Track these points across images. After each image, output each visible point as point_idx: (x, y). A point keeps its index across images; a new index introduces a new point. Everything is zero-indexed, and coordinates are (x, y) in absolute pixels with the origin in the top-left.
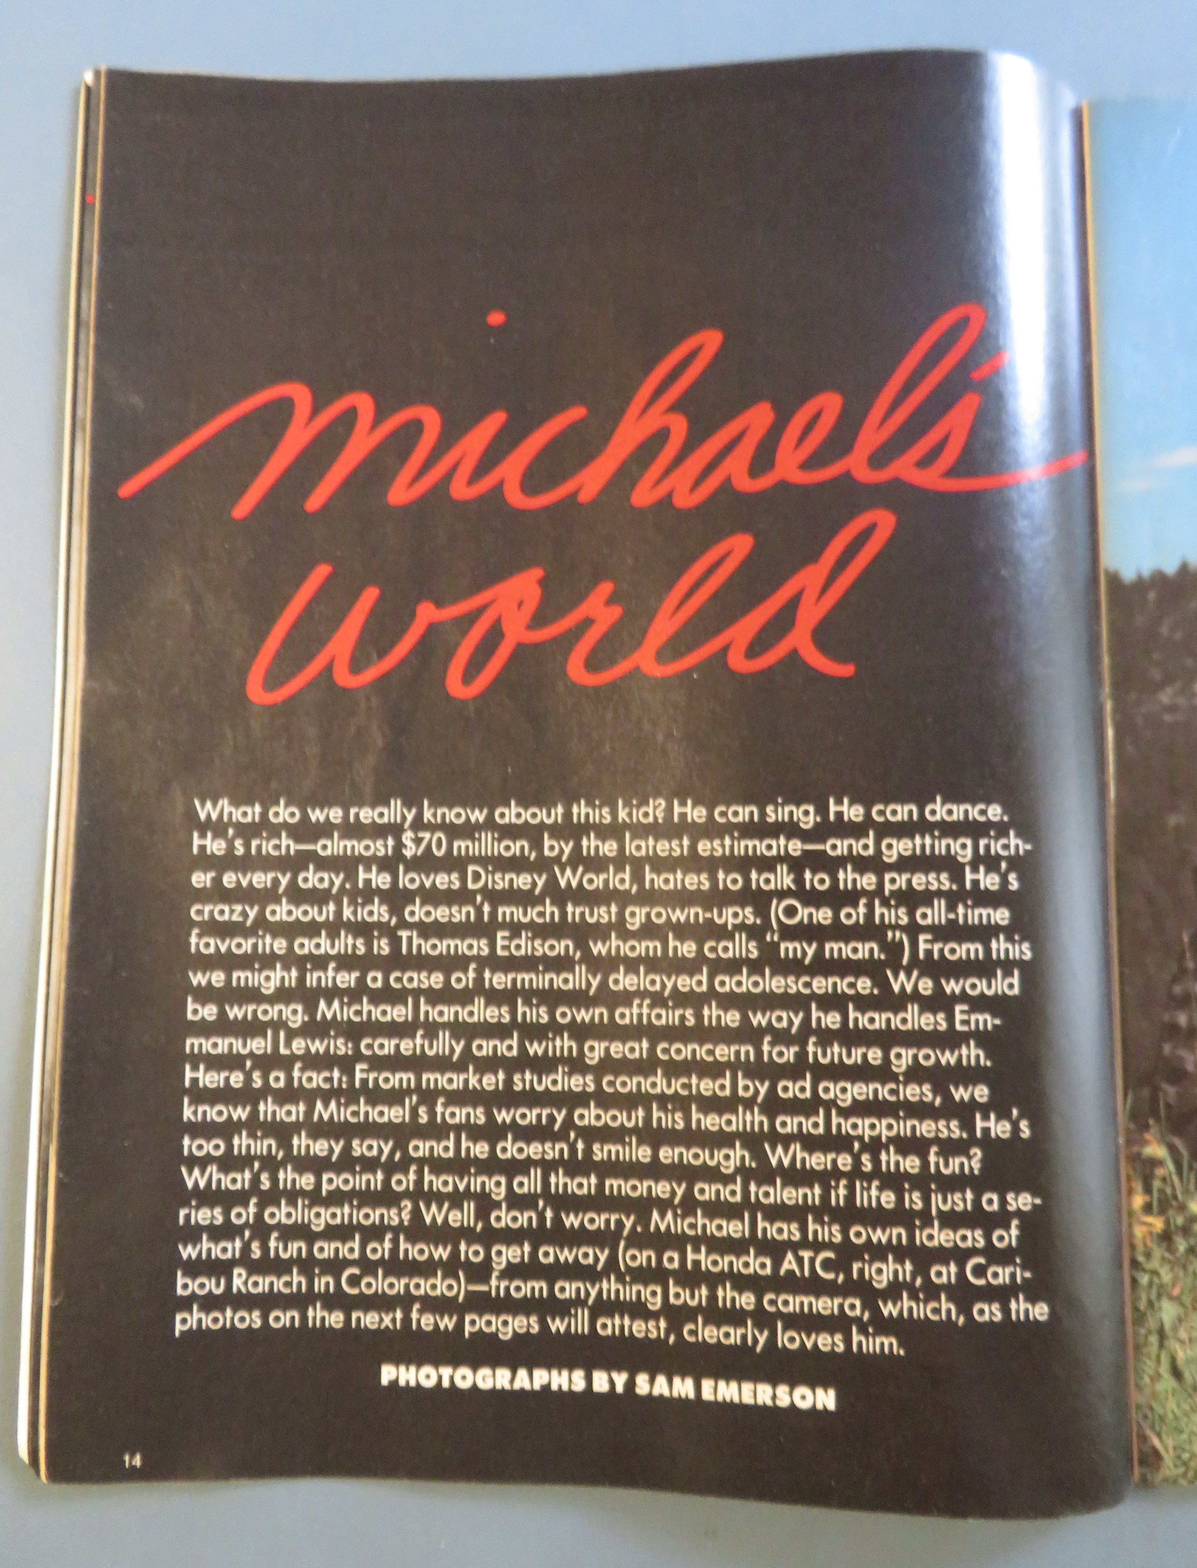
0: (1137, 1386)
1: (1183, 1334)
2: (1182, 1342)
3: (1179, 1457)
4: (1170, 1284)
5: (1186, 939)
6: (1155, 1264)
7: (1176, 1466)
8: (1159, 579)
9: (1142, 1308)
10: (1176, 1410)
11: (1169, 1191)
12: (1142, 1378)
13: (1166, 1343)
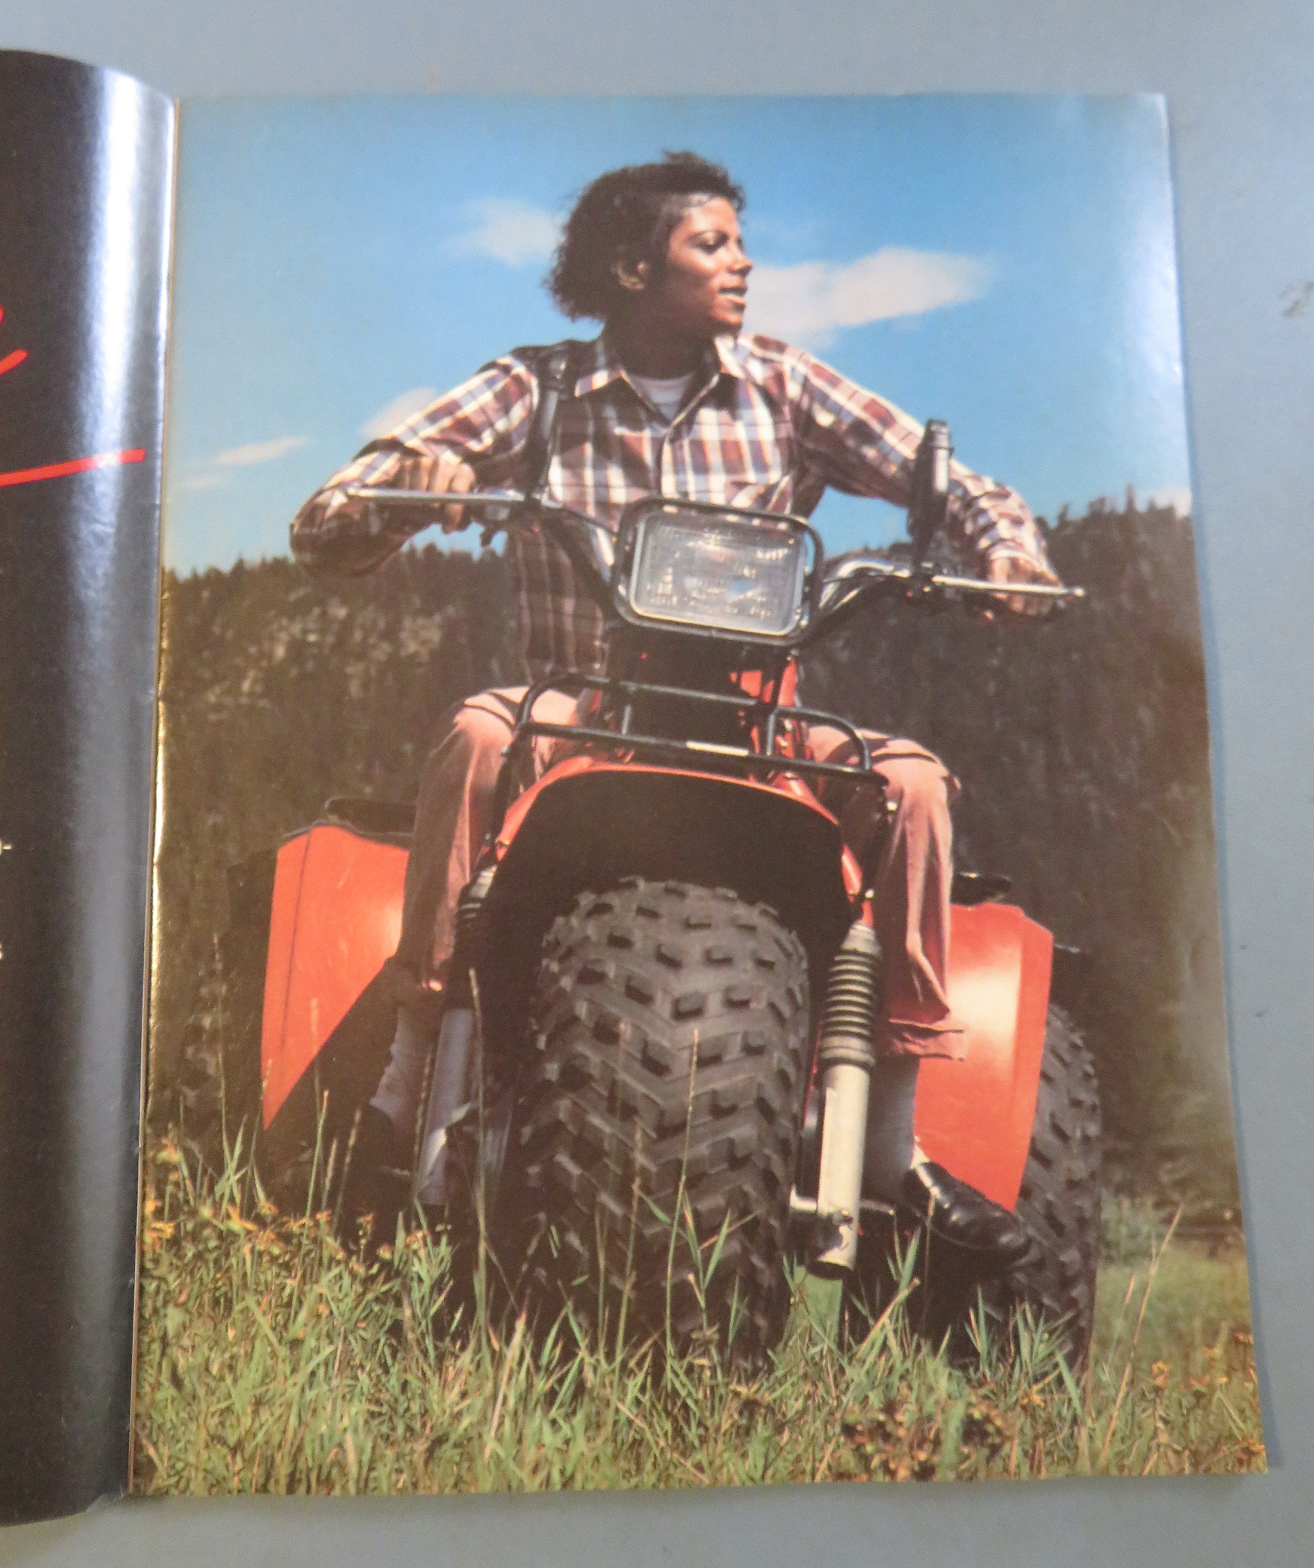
0: (138, 1395)
1: (186, 1342)
2: (185, 1350)
3: (173, 1467)
4: (177, 1291)
5: (216, 940)
6: (162, 1270)
7: (169, 1476)
8: (214, 578)
9: (147, 1315)
10: (175, 1420)
11: (181, 1195)
12: (143, 1387)
13: (168, 1351)
